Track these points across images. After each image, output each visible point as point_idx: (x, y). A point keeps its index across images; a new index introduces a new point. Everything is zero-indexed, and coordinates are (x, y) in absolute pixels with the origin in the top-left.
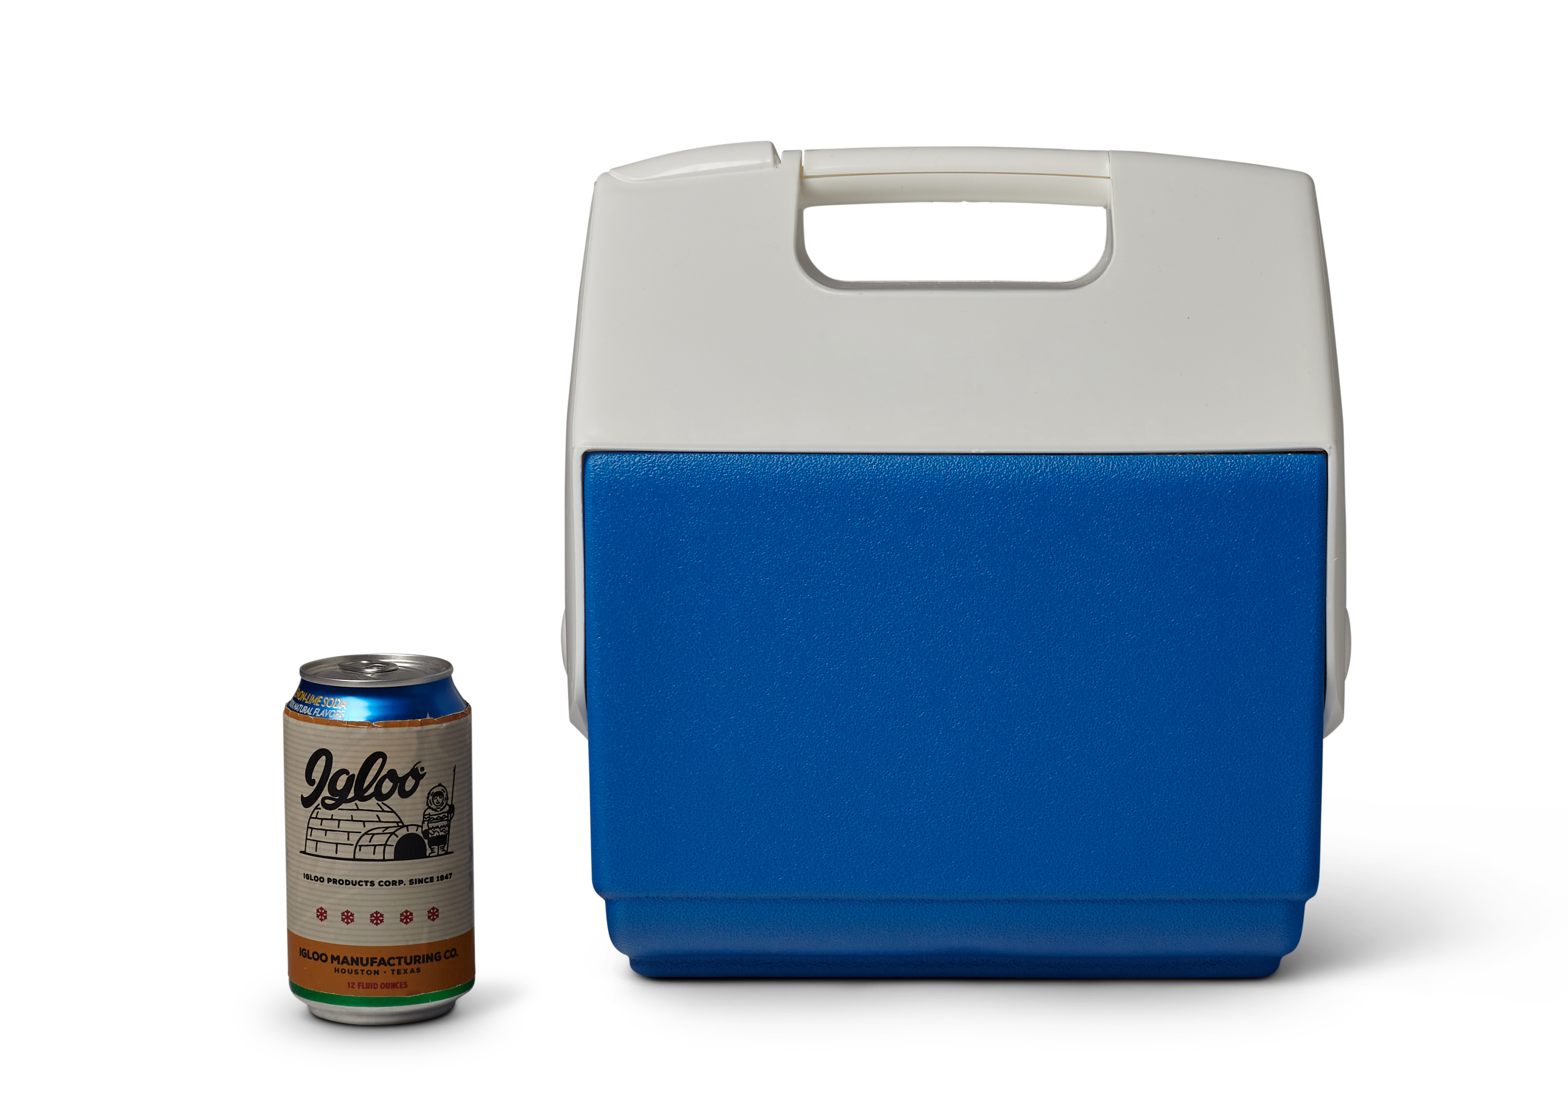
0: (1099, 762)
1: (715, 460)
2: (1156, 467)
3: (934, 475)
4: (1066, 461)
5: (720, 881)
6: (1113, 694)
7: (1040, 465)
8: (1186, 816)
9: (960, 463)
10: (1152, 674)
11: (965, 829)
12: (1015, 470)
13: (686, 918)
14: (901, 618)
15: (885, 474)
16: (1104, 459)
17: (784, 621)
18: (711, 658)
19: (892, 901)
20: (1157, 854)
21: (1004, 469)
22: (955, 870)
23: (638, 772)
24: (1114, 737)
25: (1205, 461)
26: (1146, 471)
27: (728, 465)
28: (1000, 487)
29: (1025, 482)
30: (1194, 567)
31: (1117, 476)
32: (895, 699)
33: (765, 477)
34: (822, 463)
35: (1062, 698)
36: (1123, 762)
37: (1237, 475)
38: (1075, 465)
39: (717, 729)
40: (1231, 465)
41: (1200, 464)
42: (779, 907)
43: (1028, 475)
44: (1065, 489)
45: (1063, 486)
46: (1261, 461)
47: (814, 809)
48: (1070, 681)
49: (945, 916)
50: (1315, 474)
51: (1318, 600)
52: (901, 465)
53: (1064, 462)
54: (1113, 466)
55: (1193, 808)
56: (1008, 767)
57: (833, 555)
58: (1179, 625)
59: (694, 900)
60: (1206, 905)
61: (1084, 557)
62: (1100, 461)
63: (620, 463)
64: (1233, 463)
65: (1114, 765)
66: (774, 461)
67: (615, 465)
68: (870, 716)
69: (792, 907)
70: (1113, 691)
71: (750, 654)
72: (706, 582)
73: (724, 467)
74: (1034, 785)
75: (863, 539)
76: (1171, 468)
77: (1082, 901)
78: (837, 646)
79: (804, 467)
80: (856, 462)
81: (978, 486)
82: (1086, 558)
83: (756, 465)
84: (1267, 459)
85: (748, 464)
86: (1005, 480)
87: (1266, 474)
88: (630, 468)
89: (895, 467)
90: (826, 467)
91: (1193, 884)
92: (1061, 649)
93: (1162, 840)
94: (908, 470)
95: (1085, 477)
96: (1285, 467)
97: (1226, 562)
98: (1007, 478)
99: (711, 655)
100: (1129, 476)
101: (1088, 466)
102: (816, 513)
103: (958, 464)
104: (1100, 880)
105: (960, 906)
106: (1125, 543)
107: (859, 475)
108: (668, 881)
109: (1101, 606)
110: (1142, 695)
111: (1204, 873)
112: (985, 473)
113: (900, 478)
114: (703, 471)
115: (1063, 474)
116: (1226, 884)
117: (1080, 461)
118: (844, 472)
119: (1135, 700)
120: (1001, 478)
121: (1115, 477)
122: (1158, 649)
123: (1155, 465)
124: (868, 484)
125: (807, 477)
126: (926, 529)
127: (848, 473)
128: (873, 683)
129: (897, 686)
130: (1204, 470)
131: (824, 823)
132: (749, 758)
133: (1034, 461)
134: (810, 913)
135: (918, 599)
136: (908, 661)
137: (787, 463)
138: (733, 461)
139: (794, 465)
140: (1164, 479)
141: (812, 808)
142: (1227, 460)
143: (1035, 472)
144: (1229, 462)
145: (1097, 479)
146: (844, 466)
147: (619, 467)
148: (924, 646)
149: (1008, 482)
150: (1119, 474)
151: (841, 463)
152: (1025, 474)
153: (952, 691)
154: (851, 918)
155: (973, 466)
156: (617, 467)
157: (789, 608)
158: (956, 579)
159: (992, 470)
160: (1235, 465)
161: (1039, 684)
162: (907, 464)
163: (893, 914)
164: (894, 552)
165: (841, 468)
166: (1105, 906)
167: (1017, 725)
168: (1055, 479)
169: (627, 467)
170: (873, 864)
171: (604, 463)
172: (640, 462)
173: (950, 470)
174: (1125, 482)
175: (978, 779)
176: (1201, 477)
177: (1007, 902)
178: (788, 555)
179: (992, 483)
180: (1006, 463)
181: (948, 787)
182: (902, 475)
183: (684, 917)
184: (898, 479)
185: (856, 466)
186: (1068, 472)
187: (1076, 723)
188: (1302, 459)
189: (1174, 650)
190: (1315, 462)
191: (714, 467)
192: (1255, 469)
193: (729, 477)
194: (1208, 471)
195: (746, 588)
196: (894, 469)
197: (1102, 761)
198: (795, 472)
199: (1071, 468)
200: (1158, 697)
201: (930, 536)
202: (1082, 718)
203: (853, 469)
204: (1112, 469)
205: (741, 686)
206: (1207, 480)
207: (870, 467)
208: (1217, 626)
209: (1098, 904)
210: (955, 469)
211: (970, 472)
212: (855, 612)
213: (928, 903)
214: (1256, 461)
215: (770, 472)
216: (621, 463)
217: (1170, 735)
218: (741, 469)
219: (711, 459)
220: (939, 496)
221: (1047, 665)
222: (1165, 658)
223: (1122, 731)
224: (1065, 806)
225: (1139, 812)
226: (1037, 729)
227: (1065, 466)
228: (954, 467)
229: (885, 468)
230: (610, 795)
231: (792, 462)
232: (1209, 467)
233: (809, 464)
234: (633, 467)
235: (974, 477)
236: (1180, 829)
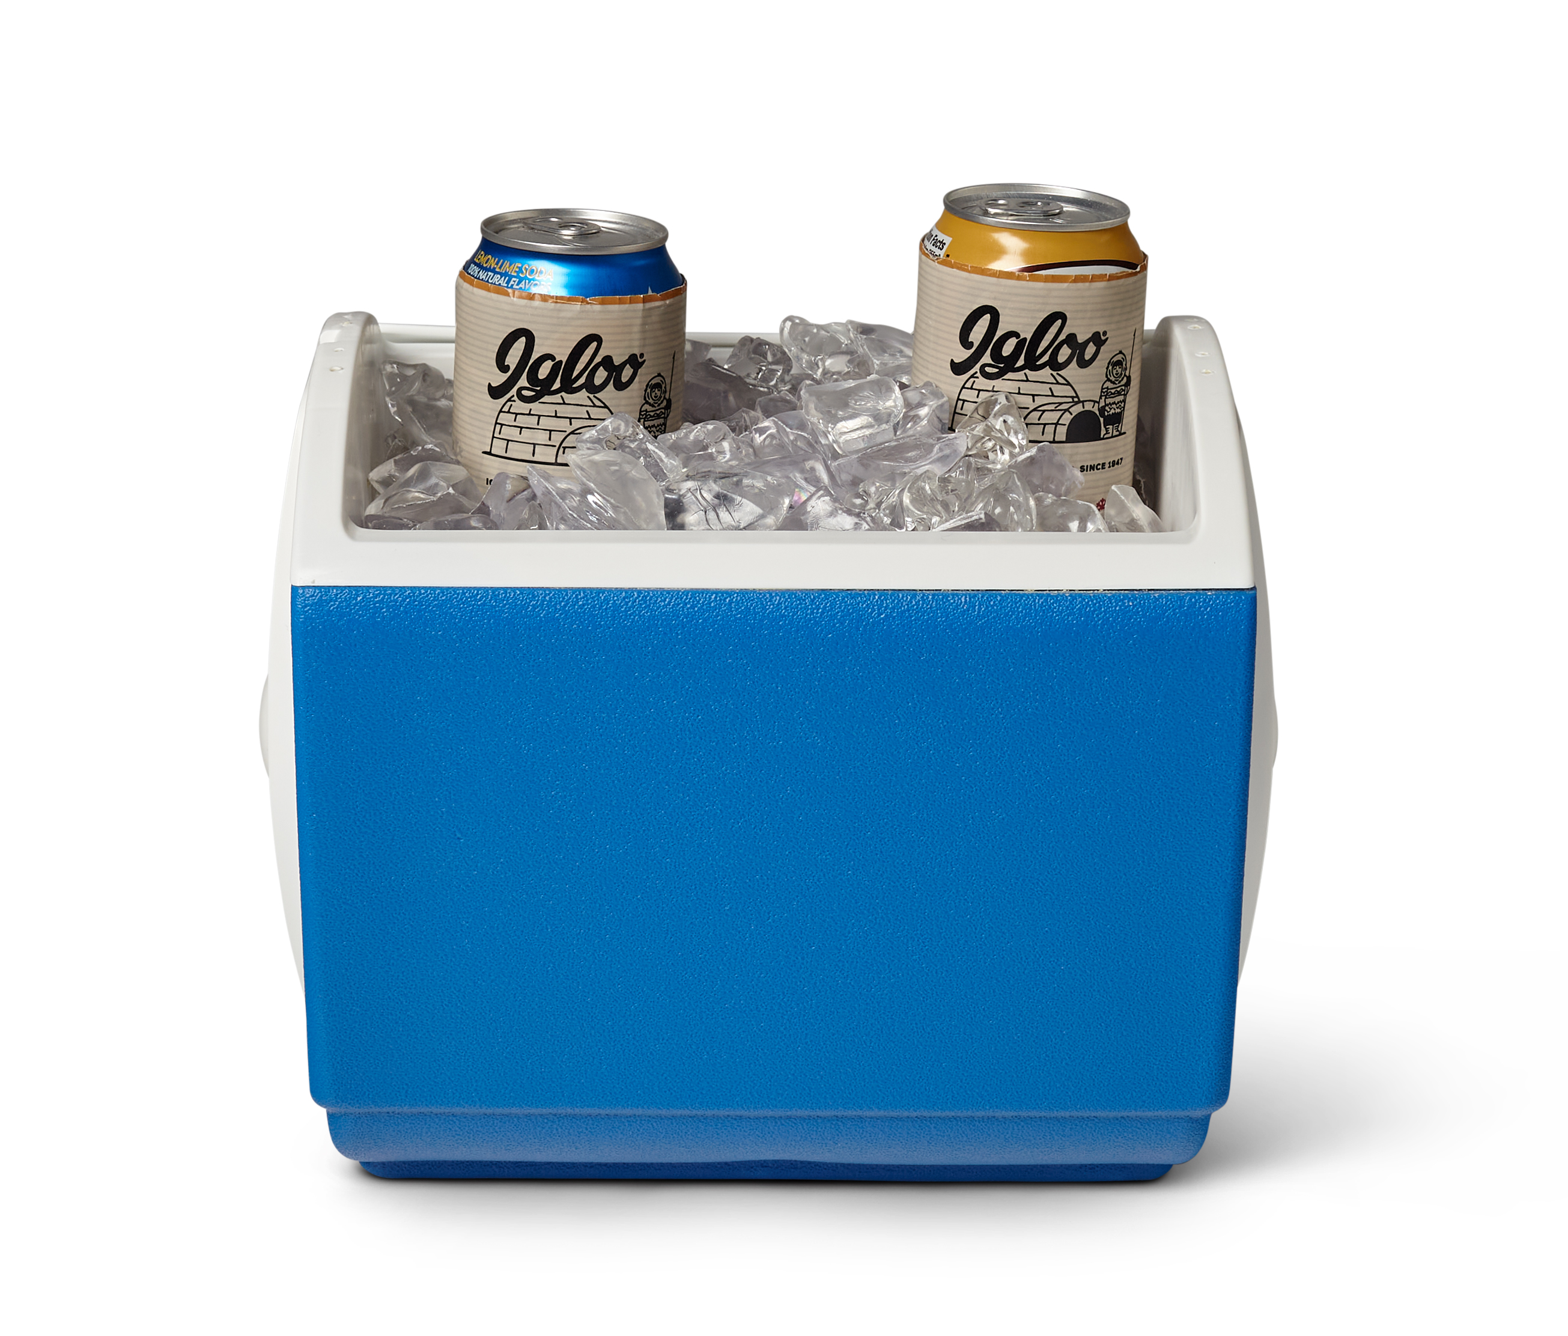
0: (954, 962)
1: (461, 599)
2: (1036, 611)
3: (747, 620)
4: (919, 601)
5: (473, 1097)
6: (973, 884)
7: (886, 607)
8: (1064, 1024)
9: (781, 603)
10: (1025, 861)
11: (783, 1038)
12: (852, 613)
13: (429, 1134)
14: (703, 792)
15: (683, 619)
16: (968, 599)
17: (553, 796)
18: (459, 838)
19: (690, 1117)
20: (1026, 1067)
21: (838, 612)
22: (770, 1085)
23: (366, 972)
24: (975, 933)
25: (1099, 602)
26: (1022, 615)
27: (479, 606)
28: (833, 636)
29: (865, 630)
30: (1082, 734)
31: (985, 622)
32: (696, 888)
33: (526, 622)
34: (602, 603)
35: (909, 887)
36: (985, 963)
37: (1140, 621)
38: (931, 608)
39: (467, 922)
40: (1133, 608)
41: (1093, 607)
42: (547, 1123)
43: (869, 620)
44: (917, 638)
45: (914, 635)
46: (1172, 603)
47: (592, 1014)
48: (920, 868)
49: (757, 1133)
50: (1242, 621)
51: (1240, 774)
52: (703, 606)
53: (916, 603)
54: (980, 608)
55: (1073, 1015)
56: (839, 967)
57: (615, 717)
58: (1061, 803)
59: (439, 1115)
60: (1086, 1122)
61: (940, 721)
62: (963, 600)
63: (337, 603)
64: (1136, 605)
65: (974, 966)
66: (538, 601)
67: (331, 606)
68: (663, 908)
69: (563, 1123)
70: (975, 880)
71: (510, 835)
72: (452, 749)
73: (473, 608)
74: (872, 988)
75: (654, 699)
76: (1056, 612)
77: (930, 1117)
78: (621, 825)
79: (578, 609)
80: (645, 602)
81: (804, 634)
82: (942, 723)
83: (515, 605)
84: (1181, 600)
85: (506, 605)
86: (839, 627)
87: (1179, 621)
88: (351, 610)
89: (696, 609)
90: (606, 609)
91: (1070, 1101)
92: (909, 831)
93: (1032, 1052)
94: (713, 612)
95: (943, 623)
96: (1203, 611)
97: (1124, 729)
98: (842, 624)
99: (459, 835)
100: (1000, 623)
101: (948, 609)
102: (593, 667)
103: (778, 605)
104: (953, 1096)
105: (776, 1123)
106: (994, 705)
107: (649, 620)
108: (406, 1096)
109: (961, 780)
110: (1012, 885)
111: (1085, 1089)
112: (814, 617)
113: (702, 623)
114: (446, 613)
115: (915, 620)
116: (1113, 1101)
117: (937, 602)
118: (630, 615)
119: (1003, 891)
120: (834, 625)
121: (983, 623)
122: (1034, 831)
123: (1035, 607)
124: (661, 631)
125: (581, 622)
126: (736, 686)
127: (635, 617)
128: (666, 869)
129: (698, 873)
130: (1097, 616)
131: (604, 1031)
132: (508, 956)
133: (877, 601)
134: (587, 1129)
135: (726, 770)
136: (712, 843)
137: (556, 604)
138: (485, 601)
139: (565, 606)
140: (1046, 625)
141: (589, 1014)
142: (1128, 602)
143: (879, 616)
144: (1131, 604)
145: (958, 625)
146: (630, 608)
147: (337, 608)
148: (733, 827)
149: (842, 629)
150: (988, 620)
151: (627, 603)
152: (865, 619)
153: (768, 879)
154: (638, 1135)
155: (797, 608)
156: (334, 609)
157: (558, 780)
158: (775, 747)
159: (822, 613)
160: (1138, 609)
161: (879, 871)
162: (712, 605)
163: (691, 1131)
164: (694, 714)
165: (626, 611)
166: (959, 1123)
167: (851, 918)
168: (904, 626)
169: (346, 609)
170: (666, 1078)
171: (316, 603)
172: (364, 601)
173: (768, 614)
174: (995, 630)
175: (801, 982)
176: (1095, 625)
177: (835, 1118)
178: (557, 717)
179: (822, 630)
180: (840, 603)
181: (761, 990)
182: (705, 620)
183: (427, 1133)
184: (699, 625)
185: (645, 607)
186: (921, 616)
187: (927, 918)
188: (1226, 601)
189: (1054, 832)
190: (1243, 605)
191: (461, 608)
192: (1164, 614)
193: (480, 622)
194: (1103, 617)
195: (504, 756)
196: (696, 612)
197: (958, 961)
198: (566, 615)
199: (925, 611)
200: (1032, 887)
201: (742, 695)
202: (934, 911)
203: (641, 611)
204: (979, 612)
205: (497, 872)
206: (1102, 628)
207: (663, 609)
208: (1110, 805)
209: (951, 1121)
210: (774, 612)
211: (793, 616)
212: (644, 785)
213: (735, 1119)
214: (1166, 603)
215: (533, 615)
216: (339, 604)
217: (1047, 931)
218: (496, 611)
219: (456, 598)
220: (753, 646)
221: (891, 849)
222: (1042, 842)
223: (984, 926)
224: (910, 1013)
225: (1004, 1020)
226: (876, 923)
227: (917, 608)
228: (773, 609)
229: (683, 610)
230: (331, 999)
231: (562, 602)
232: (1104, 611)
233: (584, 605)
234: (354, 609)
235: (799, 622)
236: (1056, 1039)
